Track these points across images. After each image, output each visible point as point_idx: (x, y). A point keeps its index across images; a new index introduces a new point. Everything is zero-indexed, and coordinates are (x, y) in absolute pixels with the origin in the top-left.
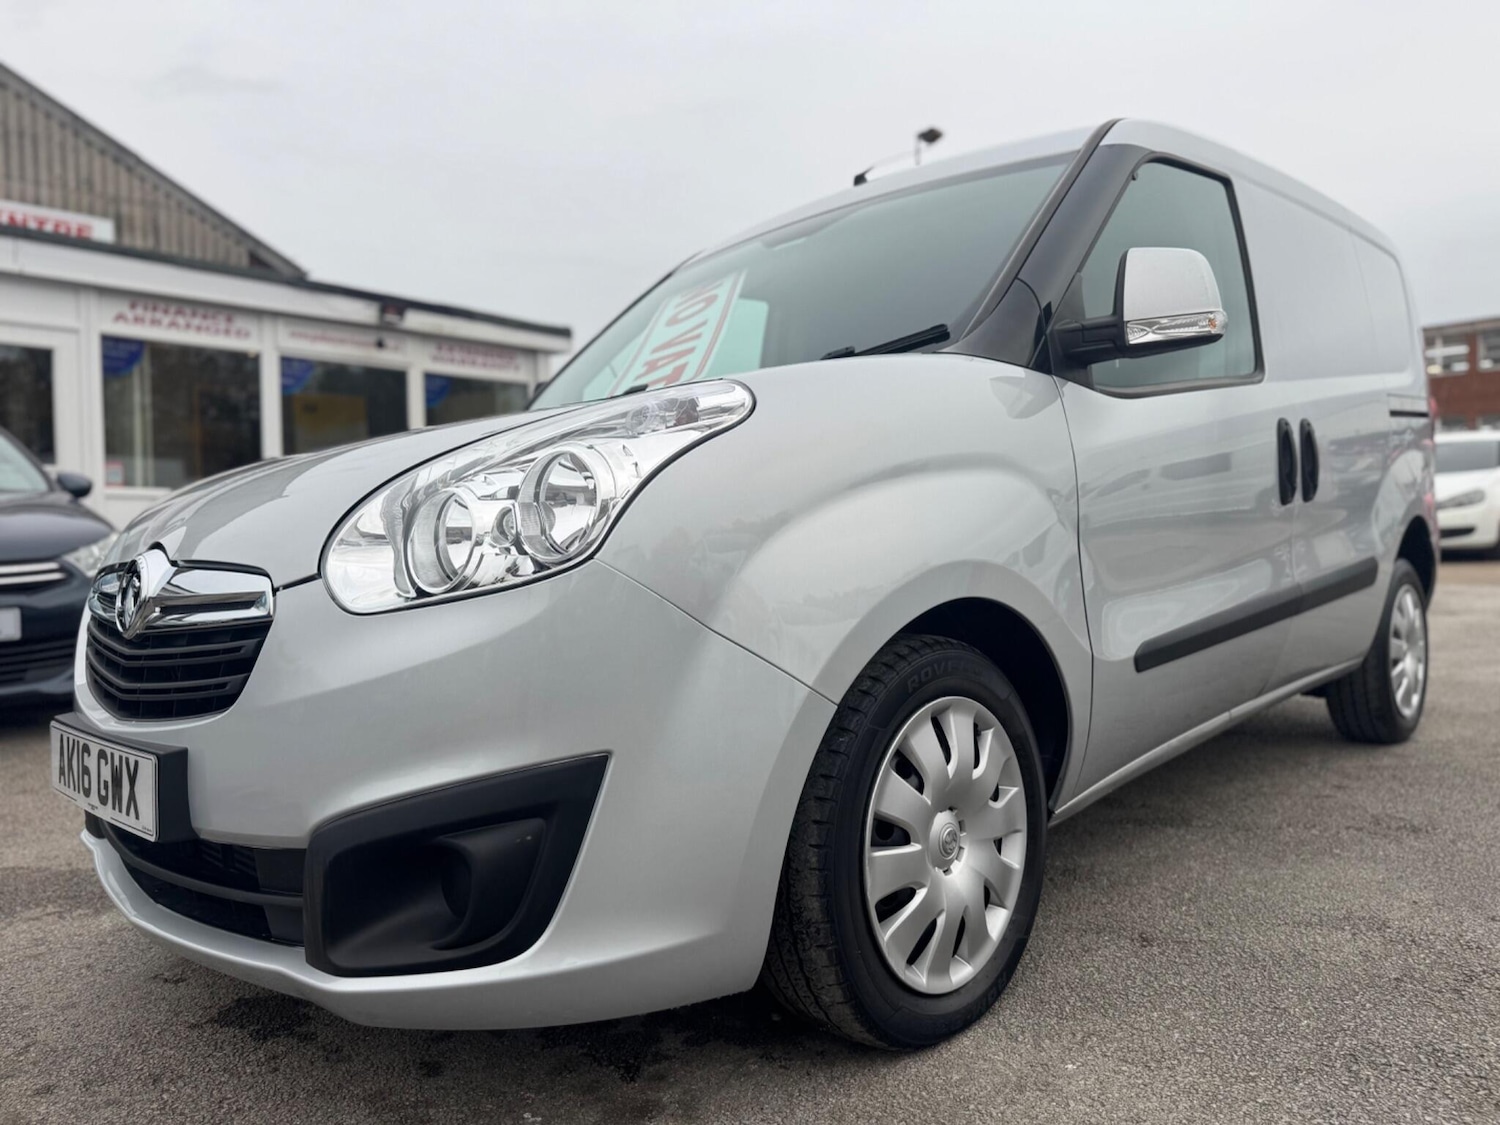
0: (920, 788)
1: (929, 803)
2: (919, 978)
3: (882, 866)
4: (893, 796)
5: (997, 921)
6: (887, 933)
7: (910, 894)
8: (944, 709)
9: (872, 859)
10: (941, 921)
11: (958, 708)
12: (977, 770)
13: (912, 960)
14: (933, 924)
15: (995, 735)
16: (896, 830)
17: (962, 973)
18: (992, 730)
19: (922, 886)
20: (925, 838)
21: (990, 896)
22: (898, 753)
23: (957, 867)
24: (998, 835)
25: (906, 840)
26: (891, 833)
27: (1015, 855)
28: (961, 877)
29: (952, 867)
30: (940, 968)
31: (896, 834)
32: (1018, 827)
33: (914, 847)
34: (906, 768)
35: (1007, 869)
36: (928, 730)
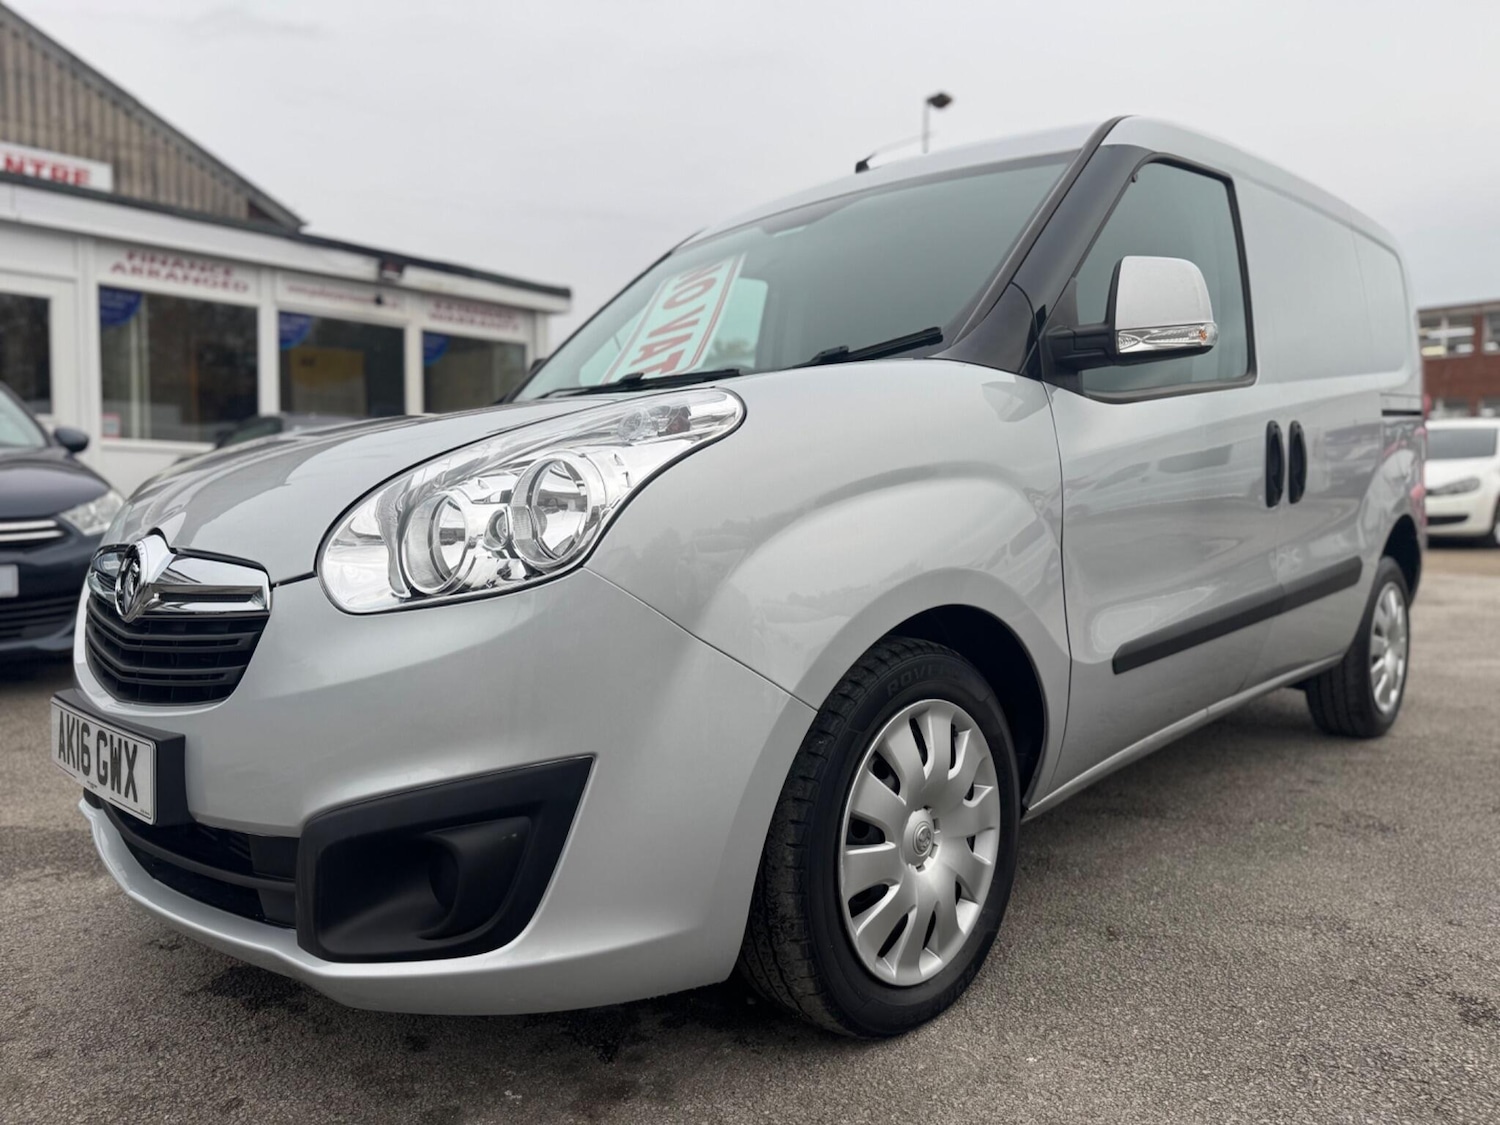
0: (896, 789)
1: (905, 803)
2: (889, 970)
3: (856, 863)
4: (870, 796)
5: (967, 915)
6: (859, 928)
7: (882, 890)
8: (923, 712)
9: (847, 857)
10: (912, 916)
11: (936, 710)
12: (953, 769)
13: (883, 953)
14: (905, 918)
15: (971, 736)
16: (871, 829)
17: (931, 965)
18: (968, 732)
19: (895, 883)
20: (899, 837)
21: (960, 892)
22: (876, 754)
23: (930, 864)
24: (971, 833)
25: (880, 838)
26: (866, 832)
27: (987, 852)
28: (933, 874)
29: (925, 863)
30: (910, 961)
31: (871, 833)
32: (992, 825)
33: (888, 846)
34: (884, 769)
35: (979, 866)
36: (906, 733)
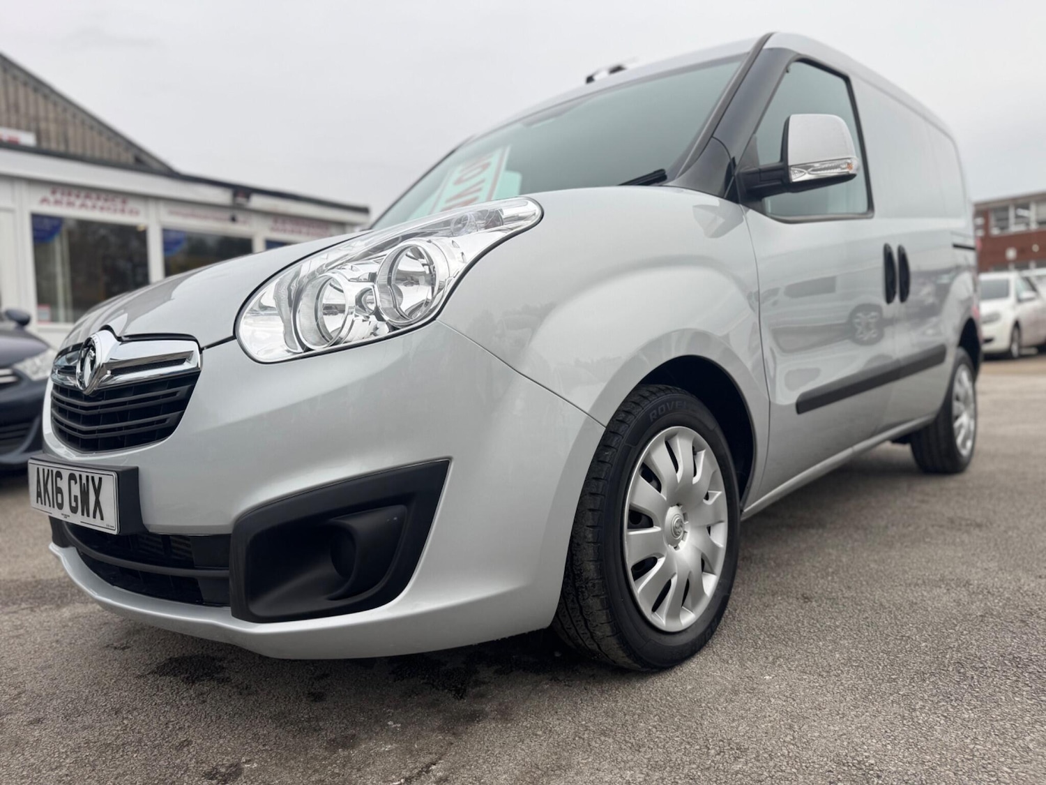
0: (659, 489)
1: (665, 498)
2: (661, 620)
3: (635, 542)
4: (641, 494)
5: (710, 583)
6: (641, 588)
7: (654, 561)
8: (671, 436)
9: (628, 536)
10: (674, 581)
11: (682, 435)
12: (696, 477)
13: (655, 609)
14: (669, 583)
15: (706, 454)
16: (643, 517)
17: (688, 618)
18: (704, 451)
19: (661, 556)
20: (662, 524)
21: (705, 565)
22: (644, 466)
23: (683, 545)
24: (709, 523)
25: (650, 524)
26: (640, 519)
27: (720, 537)
28: (686, 552)
29: (679, 545)
30: (674, 614)
31: (644, 520)
32: (722, 519)
33: (656, 529)
34: (650, 475)
35: (715, 548)
36: (663, 449)
